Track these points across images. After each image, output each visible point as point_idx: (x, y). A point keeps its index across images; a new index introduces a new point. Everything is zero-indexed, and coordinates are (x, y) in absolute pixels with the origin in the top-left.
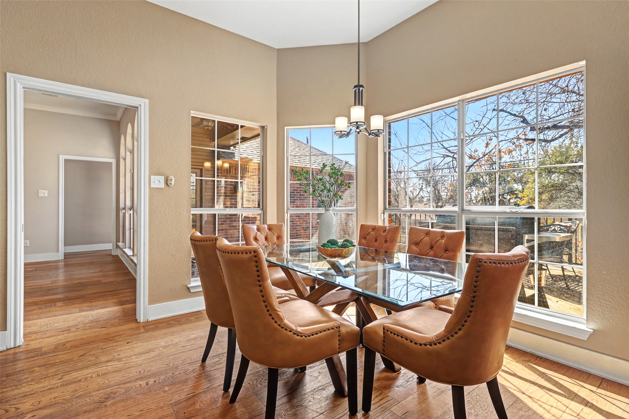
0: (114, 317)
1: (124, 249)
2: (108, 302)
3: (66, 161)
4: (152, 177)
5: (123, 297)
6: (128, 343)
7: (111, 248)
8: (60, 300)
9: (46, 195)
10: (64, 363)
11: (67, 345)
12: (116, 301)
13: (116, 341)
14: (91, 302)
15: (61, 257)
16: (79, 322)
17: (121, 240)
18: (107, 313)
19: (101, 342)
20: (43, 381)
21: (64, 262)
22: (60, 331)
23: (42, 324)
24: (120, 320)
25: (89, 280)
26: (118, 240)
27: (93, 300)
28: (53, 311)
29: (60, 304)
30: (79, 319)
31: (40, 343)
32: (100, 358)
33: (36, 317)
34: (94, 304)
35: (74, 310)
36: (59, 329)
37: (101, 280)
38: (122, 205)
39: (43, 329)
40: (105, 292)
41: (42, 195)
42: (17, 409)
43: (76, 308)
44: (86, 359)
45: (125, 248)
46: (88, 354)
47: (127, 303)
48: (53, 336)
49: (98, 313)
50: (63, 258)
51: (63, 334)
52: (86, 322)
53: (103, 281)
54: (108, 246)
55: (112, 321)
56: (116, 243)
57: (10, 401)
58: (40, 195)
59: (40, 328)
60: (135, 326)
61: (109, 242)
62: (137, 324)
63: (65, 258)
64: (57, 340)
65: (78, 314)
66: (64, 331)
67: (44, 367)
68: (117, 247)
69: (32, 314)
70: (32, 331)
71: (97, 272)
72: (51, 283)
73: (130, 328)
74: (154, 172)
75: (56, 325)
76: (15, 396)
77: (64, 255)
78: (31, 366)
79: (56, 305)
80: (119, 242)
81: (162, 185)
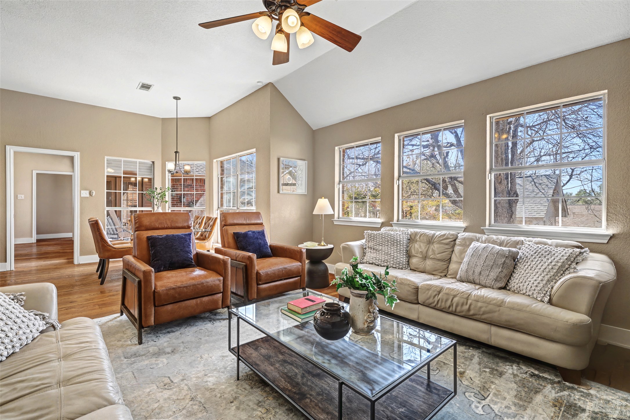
3: (37, 174)
4: (82, 191)
9: (23, 198)
15: (34, 241)
21: (36, 244)
41: (20, 198)
50: (36, 242)
58: (18, 198)
74: (83, 188)
77: (36, 240)
81: (88, 195)
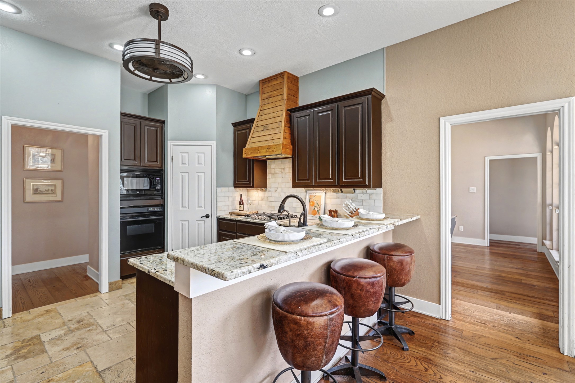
0: (531, 330)
1: (550, 251)
2: (527, 309)
3: (492, 162)
5: (544, 309)
6: (544, 374)
7: (536, 243)
8: (482, 289)
9: (475, 191)
10: (477, 357)
11: (482, 339)
12: (536, 312)
13: (530, 362)
14: (509, 302)
15: (486, 243)
16: (495, 320)
17: (548, 237)
18: (523, 322)
19: (514, 354)
20: (460, 364)
21: (490, 249)
22: (478, 321)
23: (466, 307)
24: (537, 338)
25: (509, 276)
26: (544, 238)
27: (511, 301)
28: (475, 298)
29: (481, 292)
30: (496, 317)
31: (462, 325)
32: (511, 373)
33: (461, 298)
34: (511, 305)
35: (492, 304)
36: (477, 319)
37: (522, 280)
38: (548, 201)
39: (466, 312)
40: (524, 295)
41: (472, 191)
42: (441, 378)
43: (493, 302)
44: (497, 366)
45: (552, 249)
46: (500, 361)
47: (549, 320)
48: (473, 323)
49: (514, 318)
50: (489, 245)
51: (480, 326)
52: (502, 322)
53: (523, 281)
54: (533, 240)
55: (528, 335)
56: (542, 239)
57: (438, 366)
58: (470, 191)
59: (464, 310)
60: (556, 357)
61: (535, 236)
62: (559, 354)
63: (490, 245)
64: (475, 329)
65: (495, 311)
66: (481, 323)
67: (463, 351)
68: (543, 244)
69: (459, 294)
70: (457, 310)
71: (518, 268)
72: (476, 269)
73: (548, 354)
75: (475, 313)
76: (441, 364)
77: (490, 242)
78: (454, 343)
79: (478, 293)
80: (546, 240)
